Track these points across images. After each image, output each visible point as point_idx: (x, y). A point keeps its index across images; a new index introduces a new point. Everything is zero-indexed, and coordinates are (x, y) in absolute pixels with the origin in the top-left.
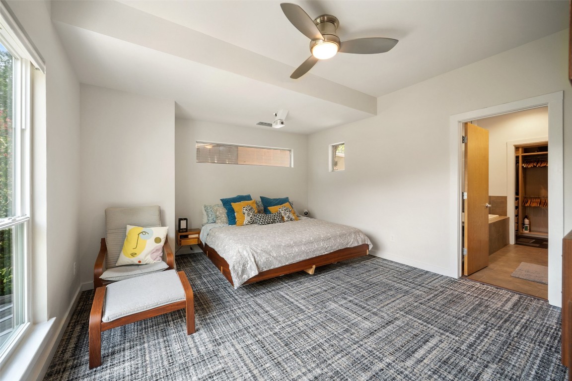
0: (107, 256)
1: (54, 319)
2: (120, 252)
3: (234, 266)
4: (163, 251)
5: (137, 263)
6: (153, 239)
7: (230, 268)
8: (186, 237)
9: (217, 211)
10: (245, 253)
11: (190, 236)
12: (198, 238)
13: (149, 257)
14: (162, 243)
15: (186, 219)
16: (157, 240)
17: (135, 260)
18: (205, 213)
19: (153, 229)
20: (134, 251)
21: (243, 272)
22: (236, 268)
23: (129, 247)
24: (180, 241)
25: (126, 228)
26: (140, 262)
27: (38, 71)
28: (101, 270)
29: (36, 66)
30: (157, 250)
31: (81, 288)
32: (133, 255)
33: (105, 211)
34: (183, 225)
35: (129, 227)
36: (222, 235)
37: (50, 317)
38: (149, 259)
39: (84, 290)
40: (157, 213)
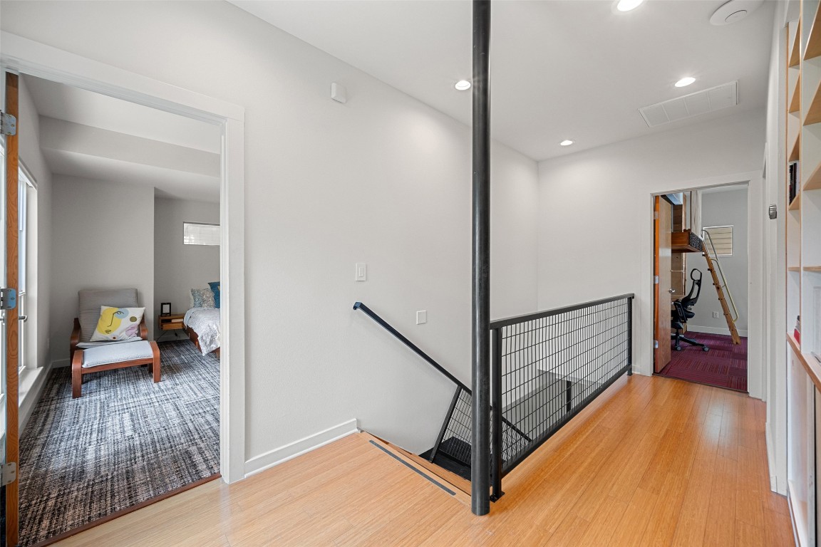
0: (81, 333)
1: (42, 367)
2: (95, 329)
3: (202, 337)
4: (139, 329)
5: (112, 339)
6: (129, 317)
7: (198, 338)
8: (169, 321)
9: (203, 294)
10: (214, 326)
11: (173, 321)
12: (183, 323)
13: (124, 333)
14: (138, 322)
15: (170, 304)
16: (133, 319)
17: (110, 337)
18: (192, 297)
19: (128, 309)
20: (109, 328)
21: (211, 342)
22: (204, 338)
23: (103, 324)
24: (162, 325)
25: (100, 309)
26: (114, 338)
27: (31, 189)
28: (77, 341)
29: (30, 184)
30: (133, 328)
31: (52, 366)
32: (108, 332)
33: (79, 293)
34: (166, 309)
35: (104, 308)
36: (201, 316)
37: (38, 367)
38: (124, 335)
39: (54, 367)
40: (134, 295)
